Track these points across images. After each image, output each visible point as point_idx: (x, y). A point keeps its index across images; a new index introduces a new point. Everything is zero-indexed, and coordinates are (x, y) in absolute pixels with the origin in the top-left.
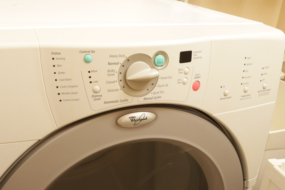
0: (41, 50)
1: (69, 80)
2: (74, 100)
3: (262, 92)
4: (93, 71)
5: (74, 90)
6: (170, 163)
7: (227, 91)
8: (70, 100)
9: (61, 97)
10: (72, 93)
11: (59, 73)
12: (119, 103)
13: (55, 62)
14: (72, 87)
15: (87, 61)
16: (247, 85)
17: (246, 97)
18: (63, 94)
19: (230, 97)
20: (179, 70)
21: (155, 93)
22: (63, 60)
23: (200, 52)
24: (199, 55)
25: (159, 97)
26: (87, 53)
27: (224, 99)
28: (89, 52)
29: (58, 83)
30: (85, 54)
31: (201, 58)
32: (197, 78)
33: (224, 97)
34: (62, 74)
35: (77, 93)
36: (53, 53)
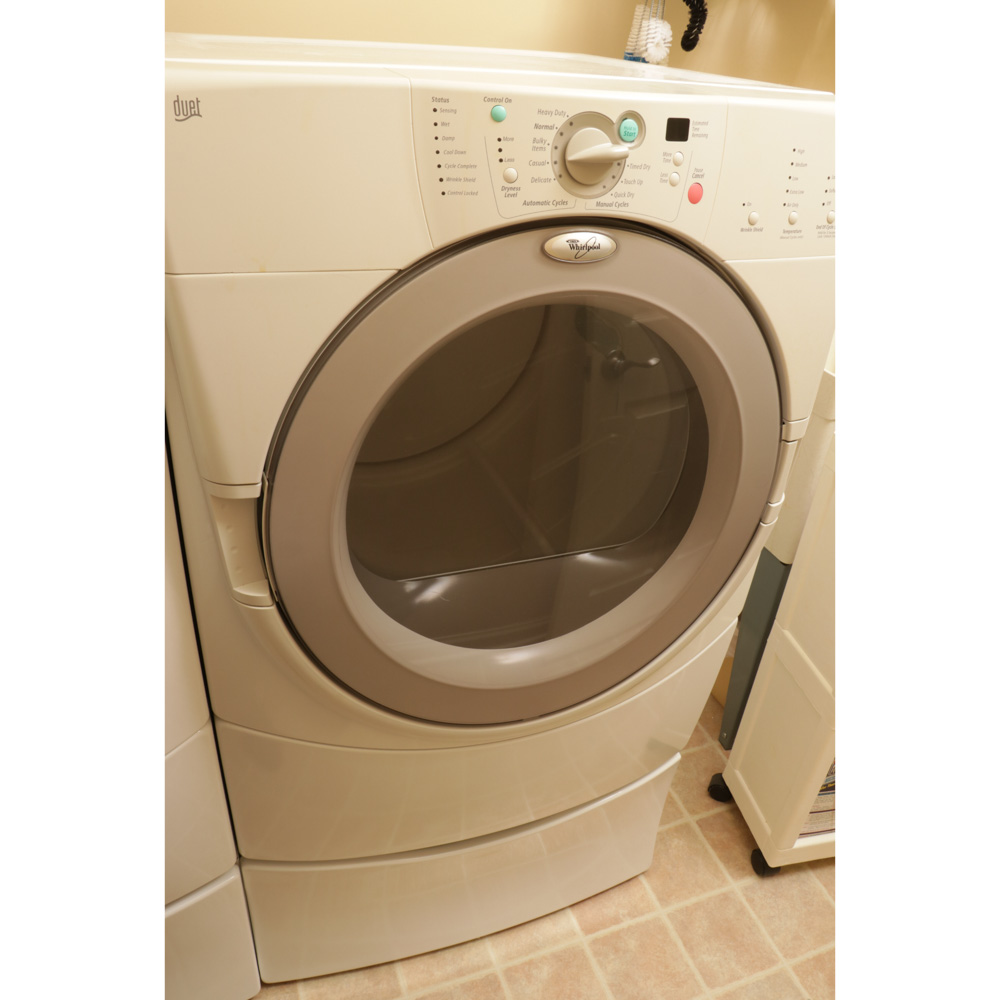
0: (414, 92)
1: (462, 153)
2: (468, 194)
3: (825, 230)
4: (506, 139)
5: (469, 173)
6: (613, 435)
7: (755, 215)
8: (461, 193)
9: (444, 186)
10: (466, 180)
11: (445, 138)
12: (551, 207)
13: (437, 117)
14: (467, 167)
15: (496, 119)
16: (794, 208)
17: (793, 235)
18: (448, 179)
19: (761, 230)
20: (665, 154)
21: (618, 195)
22: (452, 114)
23: (706, 123)
24: (703, 130)
25: (625, 205)
26: (498, 103)
27: (748, 230)
28: (501, 100)
29: (441, 159)
30: (494, 104)
31: (706, 136)
32: (697, 176)
33: (748, 226)
34: (450, 141)
35: (474, 180)
36: (434, 99)
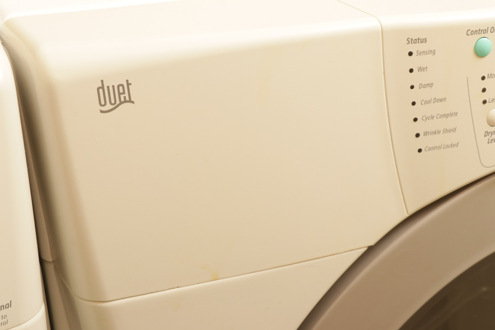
0: (383, 34)
1: (441, 100)
2: (448, 146)
4: (490, 76)
5: (450, 123)
8: (439, 148)
9: (421, 143)
10: (446, 131)
11: (422, 86)
13: (413, 62)
14: (446, 116)
15: (480, 54)
18: (426, 134)
22: (431, 55)
26: (483, 35)
28: (485, 31)
29: (416, 111)
30: (478, 36)
34: (428, 89)
35: (454, 130)
36: (410, 41)
